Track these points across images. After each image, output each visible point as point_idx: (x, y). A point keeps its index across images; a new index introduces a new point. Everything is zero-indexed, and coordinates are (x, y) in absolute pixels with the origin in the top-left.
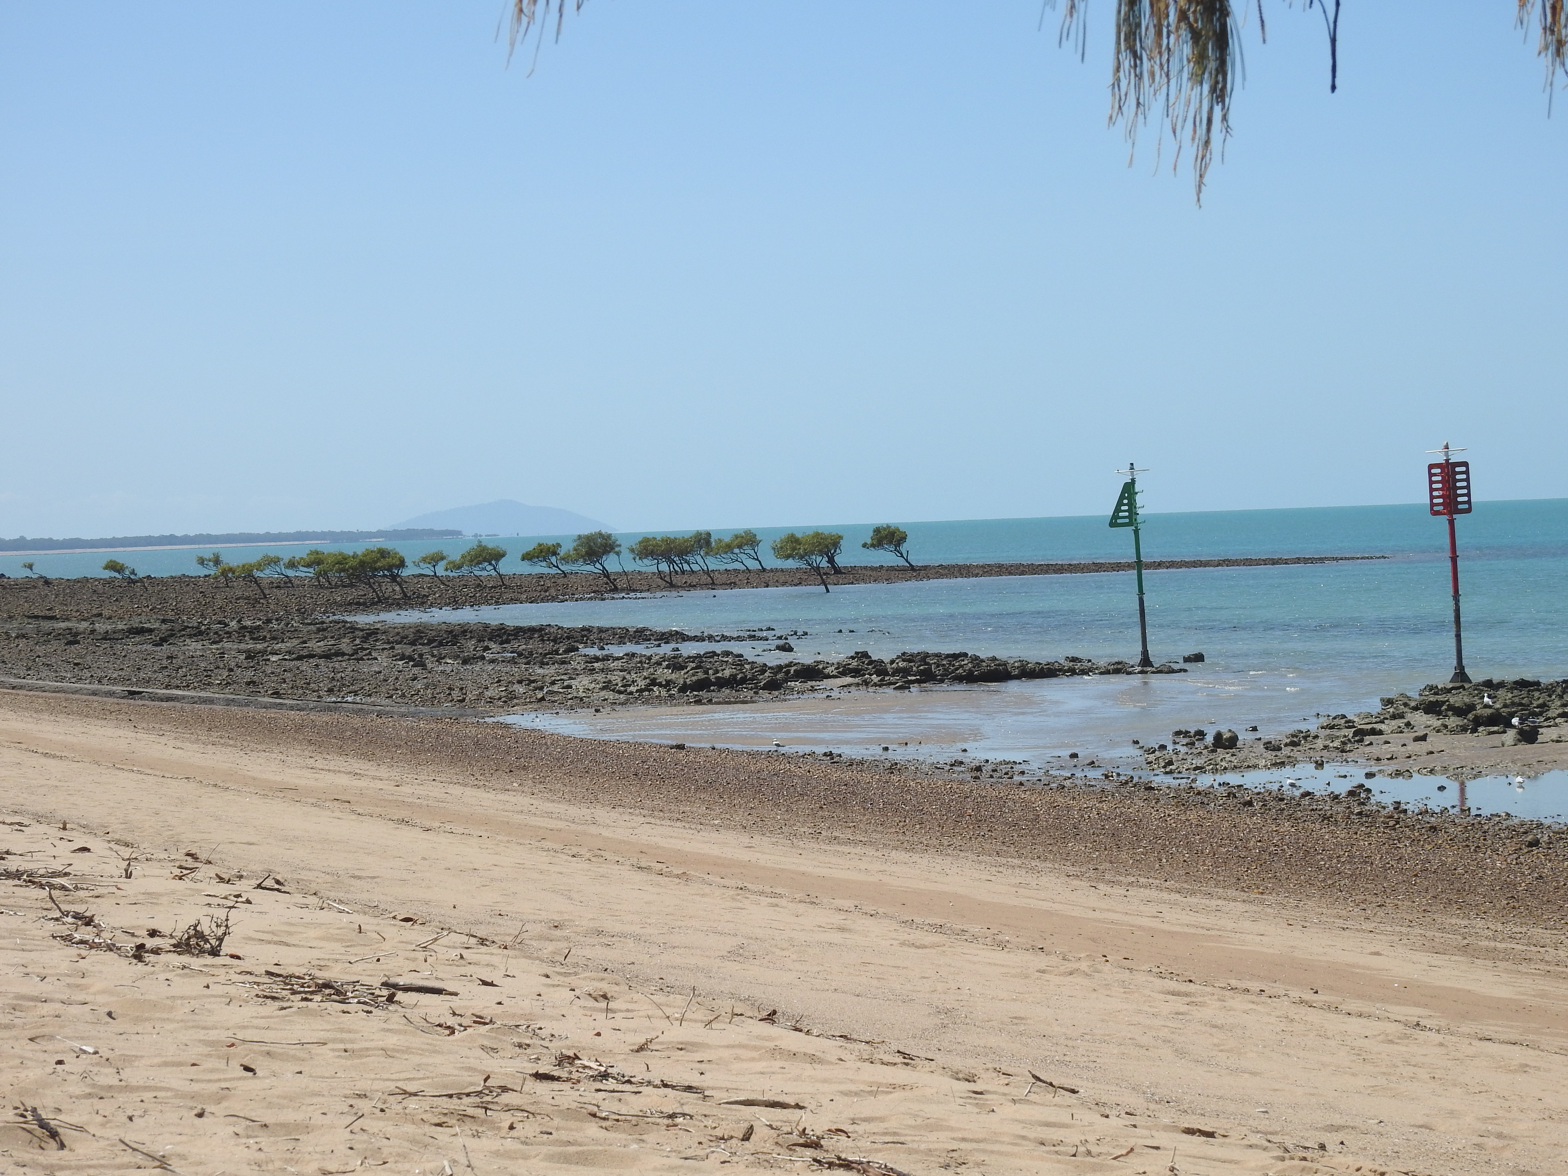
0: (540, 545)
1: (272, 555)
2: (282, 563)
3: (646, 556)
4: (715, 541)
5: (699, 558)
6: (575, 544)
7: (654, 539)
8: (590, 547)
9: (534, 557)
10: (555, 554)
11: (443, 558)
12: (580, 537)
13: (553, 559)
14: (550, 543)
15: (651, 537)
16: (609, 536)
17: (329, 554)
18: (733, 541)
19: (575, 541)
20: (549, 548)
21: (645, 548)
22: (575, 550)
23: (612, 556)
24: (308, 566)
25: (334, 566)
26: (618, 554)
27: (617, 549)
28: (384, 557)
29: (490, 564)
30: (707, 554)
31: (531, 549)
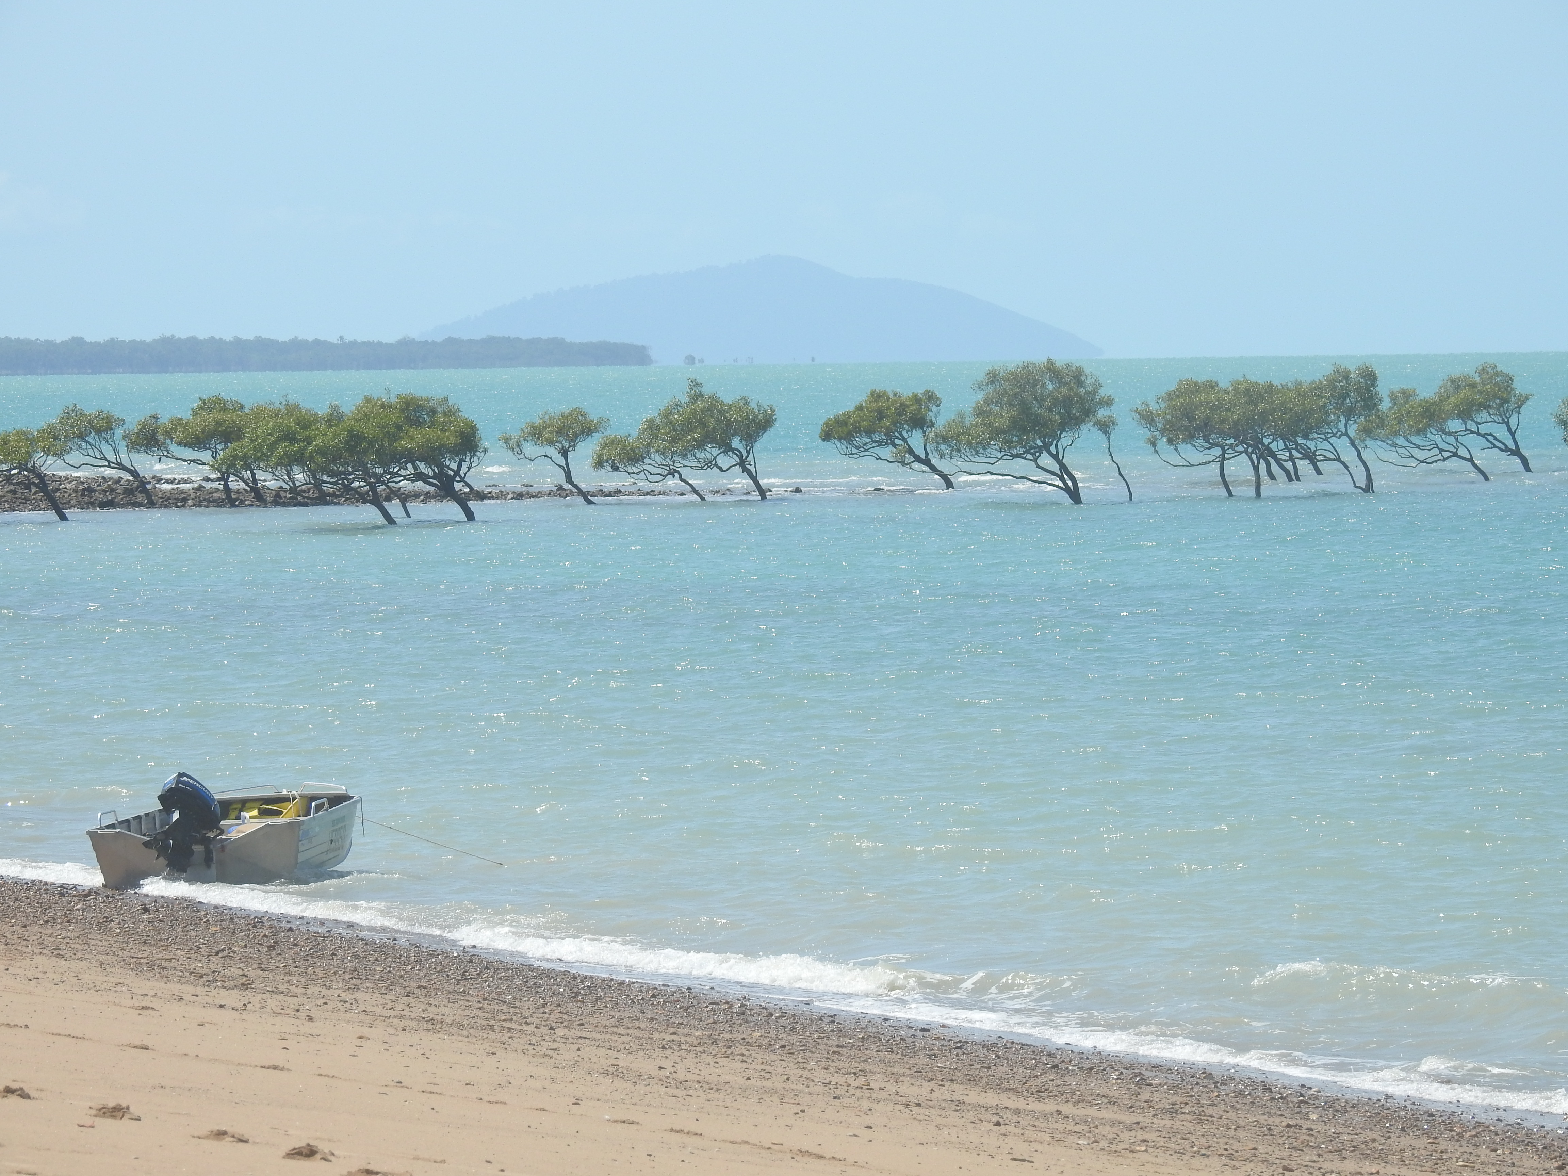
0: (876, 396)
1: (90, 410)
2: (119, 432)
3: (1190, 438)
4: (1393, 397)
5: (1341, 445)
6: (980, 396)
7: (1211, 386)
8: (1025, 408)
9: (857, 430)
10: (919, 422)
11: (588, 430)
12: (993, 377)
13: (916, 440)
14: (906, 393)
15: (1202, 378)
16: (1078, 376)
17: (259, 414)
18: (1444, 398)
19: (980, 387)
20: (903, 407)
21: (1188, 414)
22: (980, 412)
23: (1089, 433)
24: (197, 441)
25: (272, 447)
26: (1105, 427)
27: (1102, 413)
28: (418, 423)
29: (728, 449)
30: (1367, 432)
31: (850, 407)
